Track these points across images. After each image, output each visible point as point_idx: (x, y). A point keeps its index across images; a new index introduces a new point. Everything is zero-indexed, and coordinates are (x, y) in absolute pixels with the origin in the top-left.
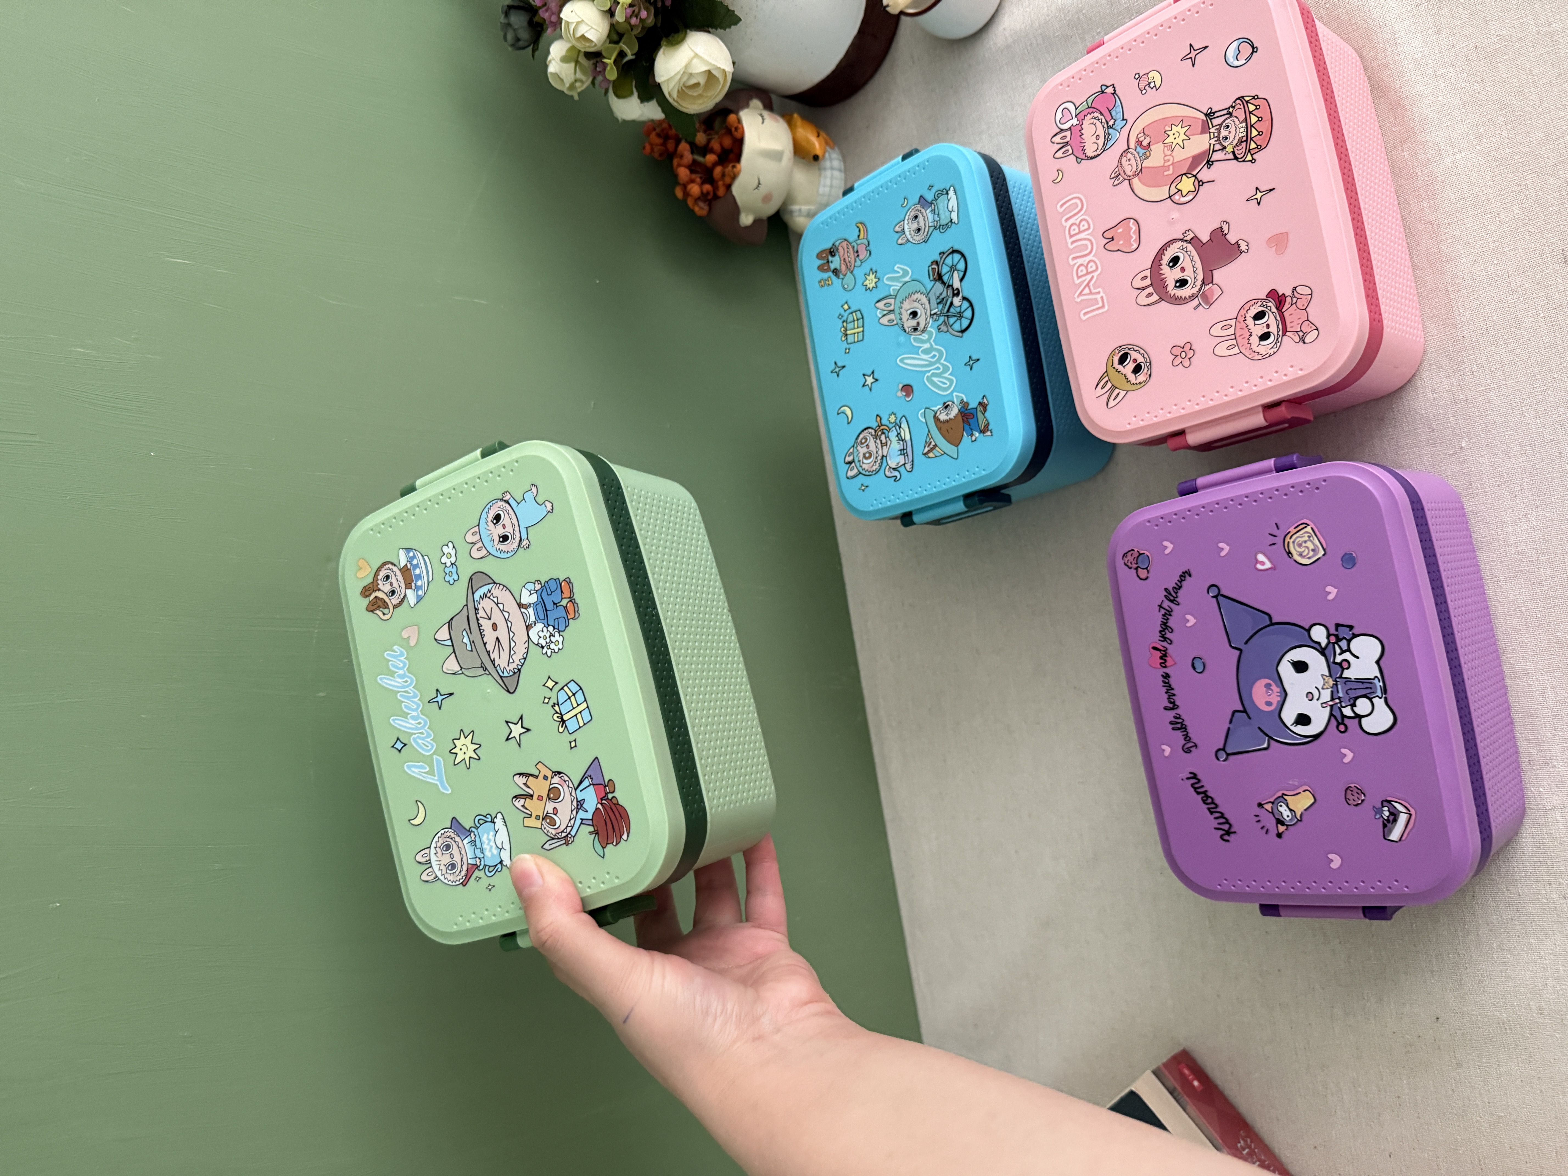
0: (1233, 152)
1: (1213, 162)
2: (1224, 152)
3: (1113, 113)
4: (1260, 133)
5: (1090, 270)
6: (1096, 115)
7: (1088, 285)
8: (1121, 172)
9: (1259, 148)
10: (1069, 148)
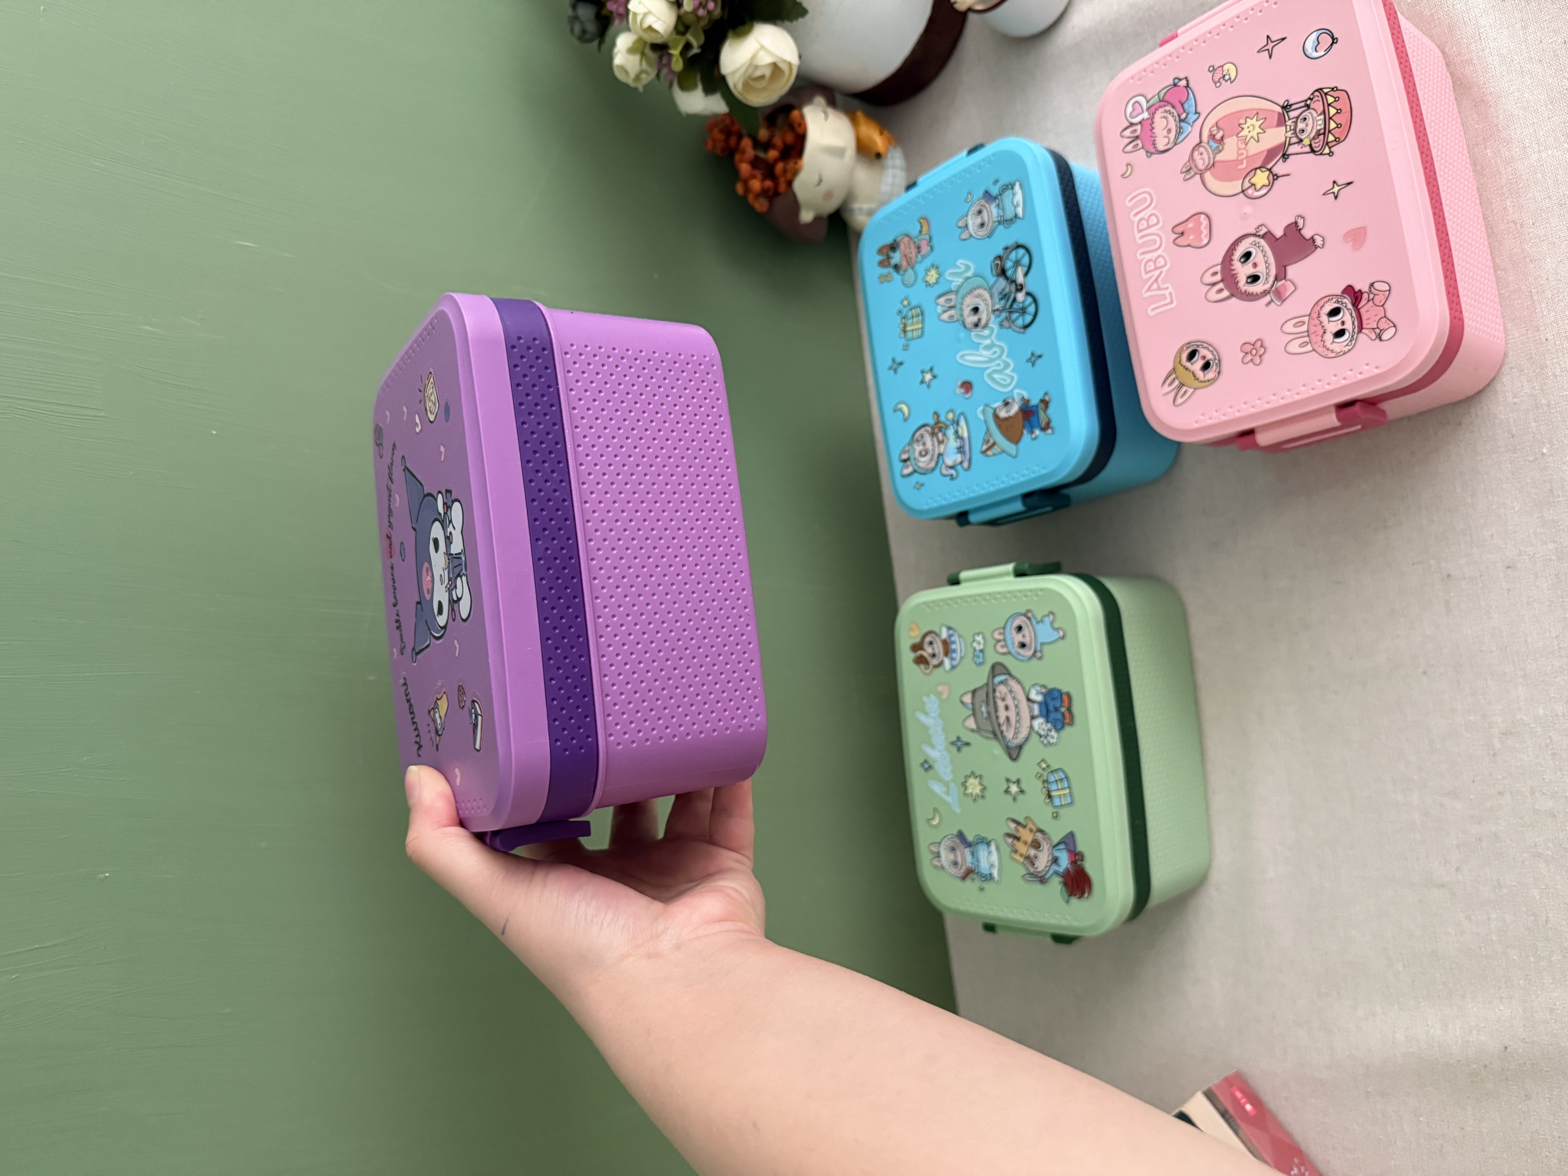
0: (1310, 145)
1: (1288, 155)
2: (1301, 146)
3: (1186, 106)
4: (1339, 126)
5: (1158, 265)
6: (1168, 108)
7: (1156, 280)
8: (1193, 166)
9: (1338, 141)
10: (1139, 142)
